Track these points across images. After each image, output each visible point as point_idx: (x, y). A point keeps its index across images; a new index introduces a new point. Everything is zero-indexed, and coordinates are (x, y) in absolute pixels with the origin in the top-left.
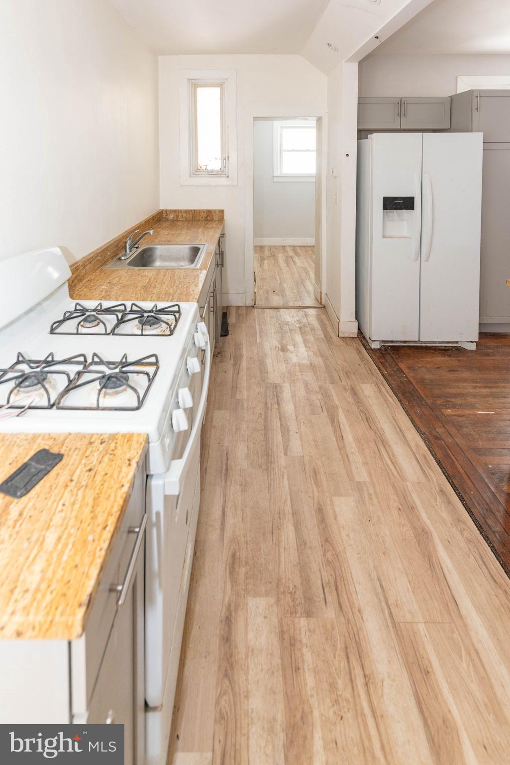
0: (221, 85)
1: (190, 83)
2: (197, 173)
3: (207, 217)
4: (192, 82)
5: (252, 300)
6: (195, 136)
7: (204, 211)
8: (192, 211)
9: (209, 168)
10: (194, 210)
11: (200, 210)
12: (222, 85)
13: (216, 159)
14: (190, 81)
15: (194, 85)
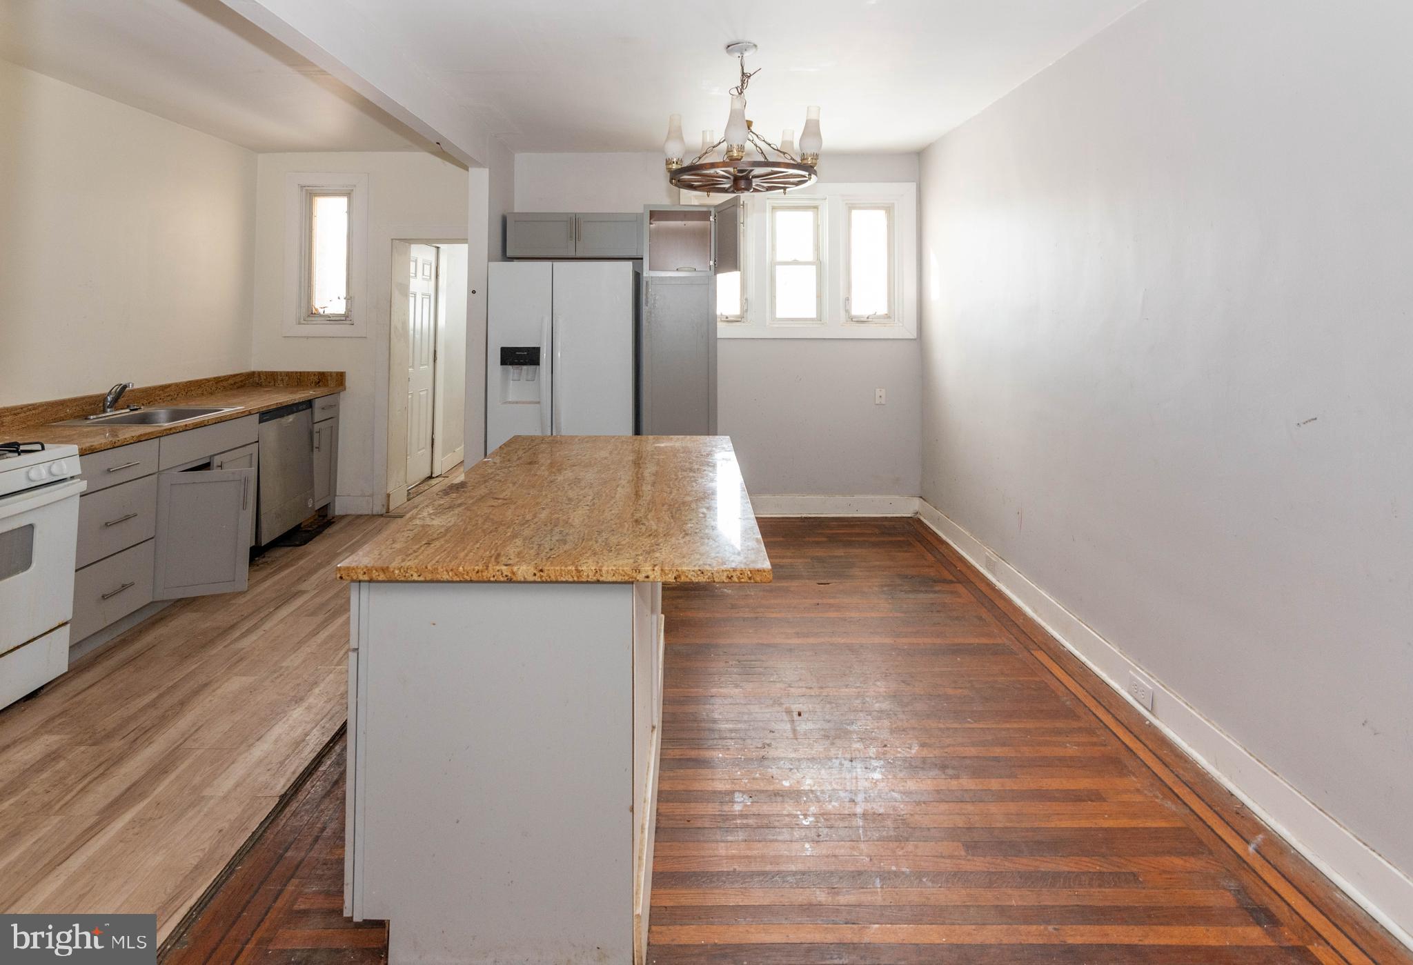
0: (348, 194)
1: (304, 192)
2: (310, 319)
3: (319, 382)
4: (307, 190)
5: (383, 505)
6: (309, 266)
7: (314, 374)
8: (297, 373)
9: (328, 312)
10: (300, 373)
11: (308, 372)
12: (350, 194)
13: (339, 298)
14: (304, 188)
15: (310, 194)
